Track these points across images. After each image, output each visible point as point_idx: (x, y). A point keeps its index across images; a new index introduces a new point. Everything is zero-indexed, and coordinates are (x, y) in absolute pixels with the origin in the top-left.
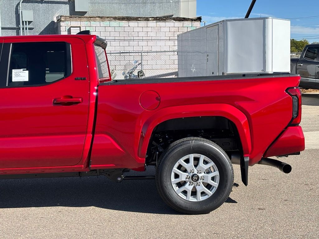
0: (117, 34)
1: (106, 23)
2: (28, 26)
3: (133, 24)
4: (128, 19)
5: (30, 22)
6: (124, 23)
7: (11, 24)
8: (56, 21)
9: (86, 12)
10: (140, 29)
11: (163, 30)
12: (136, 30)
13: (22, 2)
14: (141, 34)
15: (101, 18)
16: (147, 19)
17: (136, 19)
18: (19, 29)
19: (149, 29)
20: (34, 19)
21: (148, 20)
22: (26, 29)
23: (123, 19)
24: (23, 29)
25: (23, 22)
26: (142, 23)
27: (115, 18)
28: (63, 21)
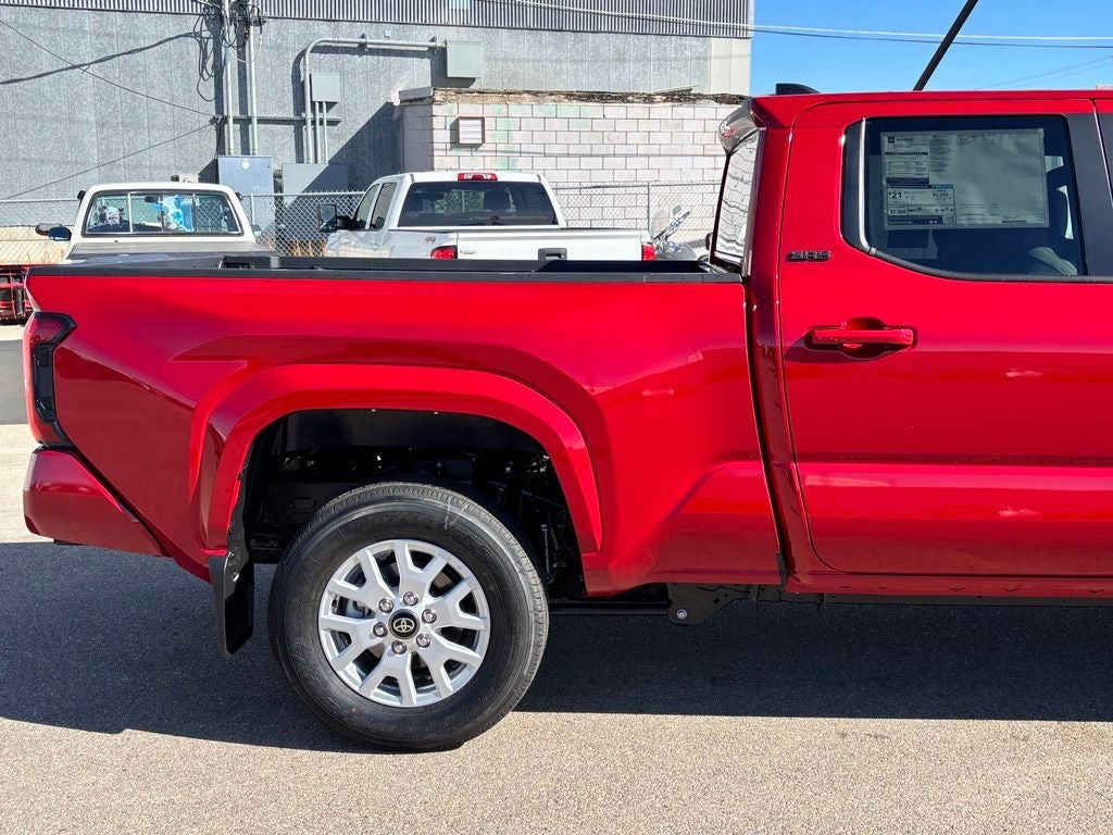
0: (574, 138)
1: (549, 107)
2: (326, 116)
3: (614, 110)
4: (603, 97)
5: (330, 105)
6: (592, 108)
7: (280, 108)
8: (397, 103)
9: (473, 80)
10: (632, 125)
11: (689, 126)
12: (622, 126)
13: (312, 52)
14: (633, 138)
15: (536, 94)
16: (649, 99)
17: (622, 98)
18: (304, 122)
19: (654, 126)
20: (343, 96)
21: (652, 102)
22: (321, 122)
23: (589, 97)
24: (314, 122)
25: (313, 104)
26: (638, 109)
27: (570, 96)
28: (440, 103)
